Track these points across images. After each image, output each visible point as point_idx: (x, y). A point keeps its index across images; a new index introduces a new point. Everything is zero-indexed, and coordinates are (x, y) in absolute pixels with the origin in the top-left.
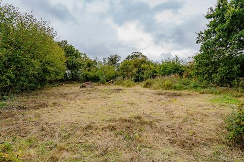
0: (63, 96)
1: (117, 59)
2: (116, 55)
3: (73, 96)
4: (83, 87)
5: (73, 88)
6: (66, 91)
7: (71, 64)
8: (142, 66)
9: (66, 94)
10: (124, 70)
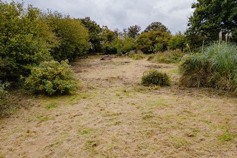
0: (89, 66)
1: (137, 29)
2: (136, 26)
3: (95, 66)
4: (103, 59)
5: (95, 60)
6: (90, 63)
7: (93, 39)
8: (157, 39)
9: (90, 65)
10: (139, 43)
